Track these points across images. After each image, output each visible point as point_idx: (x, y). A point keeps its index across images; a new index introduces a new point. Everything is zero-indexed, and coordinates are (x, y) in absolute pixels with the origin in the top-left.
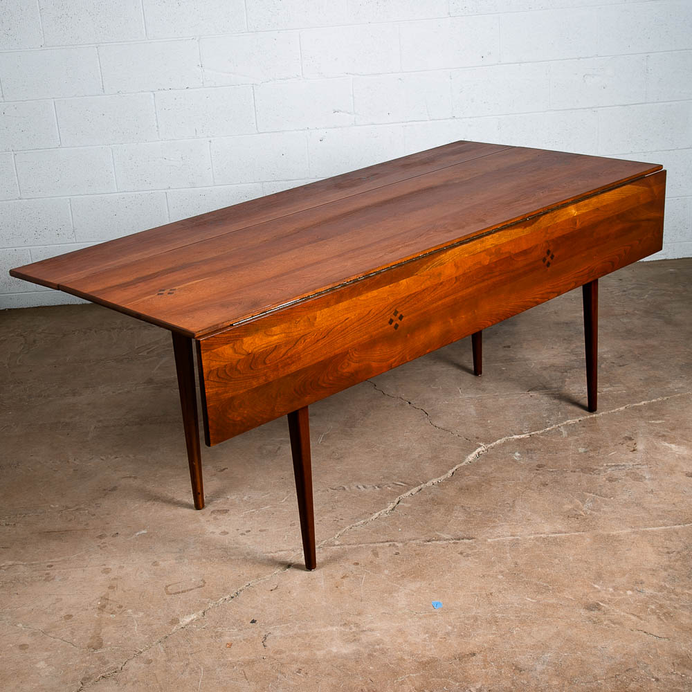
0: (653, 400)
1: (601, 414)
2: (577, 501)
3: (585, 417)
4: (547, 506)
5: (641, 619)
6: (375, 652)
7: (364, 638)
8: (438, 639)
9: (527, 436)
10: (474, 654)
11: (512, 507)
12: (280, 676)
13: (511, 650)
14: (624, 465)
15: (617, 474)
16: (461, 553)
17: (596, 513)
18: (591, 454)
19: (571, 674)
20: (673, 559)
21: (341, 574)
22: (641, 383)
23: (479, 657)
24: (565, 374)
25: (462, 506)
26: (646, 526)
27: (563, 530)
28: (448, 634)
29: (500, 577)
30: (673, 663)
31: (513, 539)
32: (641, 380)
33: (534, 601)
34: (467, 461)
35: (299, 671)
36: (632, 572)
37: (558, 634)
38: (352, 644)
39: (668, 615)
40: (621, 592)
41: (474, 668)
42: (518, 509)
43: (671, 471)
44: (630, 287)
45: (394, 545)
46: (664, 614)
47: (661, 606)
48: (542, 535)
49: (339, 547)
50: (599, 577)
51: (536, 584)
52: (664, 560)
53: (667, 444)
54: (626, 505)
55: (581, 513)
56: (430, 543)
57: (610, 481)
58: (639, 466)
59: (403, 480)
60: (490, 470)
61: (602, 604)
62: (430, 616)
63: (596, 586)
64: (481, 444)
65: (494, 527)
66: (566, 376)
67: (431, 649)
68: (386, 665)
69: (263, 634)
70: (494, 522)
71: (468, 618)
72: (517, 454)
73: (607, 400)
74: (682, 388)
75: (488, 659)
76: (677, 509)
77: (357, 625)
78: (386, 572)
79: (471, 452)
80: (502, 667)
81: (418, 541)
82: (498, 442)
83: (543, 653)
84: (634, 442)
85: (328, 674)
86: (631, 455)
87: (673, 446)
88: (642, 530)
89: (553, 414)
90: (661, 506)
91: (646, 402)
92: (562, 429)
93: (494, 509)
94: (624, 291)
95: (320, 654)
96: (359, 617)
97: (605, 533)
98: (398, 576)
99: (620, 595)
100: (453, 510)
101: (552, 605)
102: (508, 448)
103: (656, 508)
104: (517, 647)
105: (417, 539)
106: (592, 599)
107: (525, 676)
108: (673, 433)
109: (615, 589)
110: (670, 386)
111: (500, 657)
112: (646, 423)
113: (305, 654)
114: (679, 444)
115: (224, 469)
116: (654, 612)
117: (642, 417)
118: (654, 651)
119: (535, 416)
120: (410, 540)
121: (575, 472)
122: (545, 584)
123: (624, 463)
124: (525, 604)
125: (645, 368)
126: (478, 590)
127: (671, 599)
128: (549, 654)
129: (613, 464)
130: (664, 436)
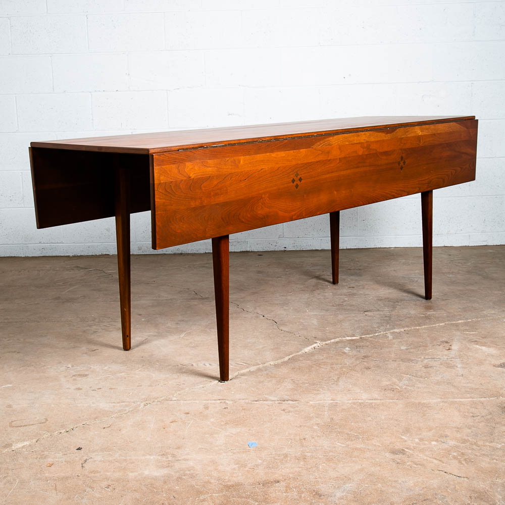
0: (469, 320)
1: (423, 327)
2: (395, 380)
3: (410, 328)
4: (367, 382)
5: (443, 463)
6: (184, 476)
7: (177, 466)
8: (247, 469)
9: (358, 338)
10: (278, 482)
11: (336, 381)
12: (88, 489)
13: (314, 480)
14: (439, 358)
15: (432, 363)
16: (284, 410)
17: (410, 388)
18: (411, 351)
19: (368, 500)
20: (477, 420)
21: (171, 419)
22: (459, 310)
23: (283, 484)
24: (397, 303)
25: (292, 380)
26: (454, 398)
27: (379, 398)
28: (257, 466)
29: (316, 427)
30: (471, 497)
31: (332, 403)
32: (460, 308)
33: (343, 445)
34: (303, 351)
35: (108, 487)
36: (438, 429)
37: (362, 470)
38: (165, 469)
39: (468, 461)
40: (426, 442)
41: (276, 492)
42: (341, 383)
43: (480, 363)
44: (457, 259)
45: (225, 402)
46: (465, 460)
47: (463, 454)
48: (359, 401)
49: (175, 402)
50: (407, 430)
51: (348, 434)
52: (470, 421)
53: (478, 346)
54: (438, 383)
55: (398, 388)
56: (257, 402)
57: (425, 368)
58: (452, 359)
59: (245, 362)
60: (322, 358)
61: (407, 450)
62: (243, 452)
63: (403, 437)
64: (317, 342)
65: (318, 394)
66: (397, 305)
67: (238, 476)
68: (192, 486)
69: (85, 458)
70: (318, 390)
71: (279, 455)
72: (347, 349)
73: (430, 319)
74: (495, 314)
75: (291, 486)
76: (483, 387)
77: (173, 456)
78: (212, 420)
79: (308, 346)
80: (303, 492)
81: (247, 401)
82: (333, 341)
83: (345, 483)
84: (450, 344)
85: (135, 490)
86: (446, 352)
87: (484, 348)
88: (451, 400)
89: (382, 325)
90: (469, 385)
91: (463, 321)
92: (389, 335)
93: (320, 382)
94: (452, 261)
95: (131, 475)
96: (177, 450)
97: (417, 401)
98: (222, 423)
99: (425, 444)
100: (283, 382)
101: (360, 449)
102: (340, 345)
103: (464, 386)
104: (320, 478)
105: (247, 399)
106: (399, 446)
107: (324, 500)
108: (485, 340)
109: (421, 440)
110: (485, 312)
111: (303, 485)
112: (461, 333)
113: (117, 475)
114: (489, 347)
115: (95, 350)
116: (455, 458)
117: (458, 330)
118: (452, 487)
119: (367, 326)
120: (240, 399)
121: (395, 361)
122: (356, 434)
124: (335, 447)
125: (464, 302)
126: (293, 436)
127: (473, 449)
128: (350, 485)
129: (430, 357)
130: (476, 341)
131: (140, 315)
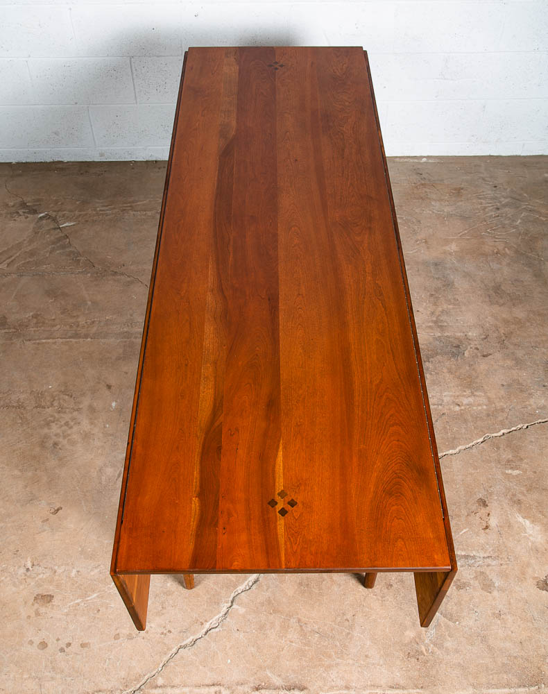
4: (387, 630)
11: (351, 627)
14: (474, 557)
17: (438, 653)
22: (502, 391)
25: (299, 621)
26: (488, 686)
27: (402, 682)
32: (503, 385)
42: (357, 632)
43: (523, 574)
44: (504, 201)
48: (378, 690)
49: (161, 690)
53: (521, 519)
54: (471, 638)
55: (423, 649)
58: (489, 561)
65: (330, 667)
70: (330, 657)
73: (466, 421)
76: (523, 653)
81: (246, 688)
84: (488, 510)
86: (482, 538)
87: (527, 523)
90: (507, 645)
91: (505, 431)
93: (332, 630)
94: (498, 209)
100: (288, 626)
103: (502, 650)
105: (245, 682)
108: (529, 498)
110: (532, 402)
112: (504, 473)
114: (534, 520)
115: (58, 510)
117: (499, 462)
120: (238, 684)
123: (474, 553)
125: (509, 363)
129: (463, 553)
130: (519, 502)
131: (109, 387)
